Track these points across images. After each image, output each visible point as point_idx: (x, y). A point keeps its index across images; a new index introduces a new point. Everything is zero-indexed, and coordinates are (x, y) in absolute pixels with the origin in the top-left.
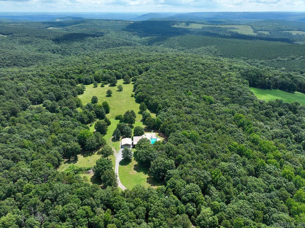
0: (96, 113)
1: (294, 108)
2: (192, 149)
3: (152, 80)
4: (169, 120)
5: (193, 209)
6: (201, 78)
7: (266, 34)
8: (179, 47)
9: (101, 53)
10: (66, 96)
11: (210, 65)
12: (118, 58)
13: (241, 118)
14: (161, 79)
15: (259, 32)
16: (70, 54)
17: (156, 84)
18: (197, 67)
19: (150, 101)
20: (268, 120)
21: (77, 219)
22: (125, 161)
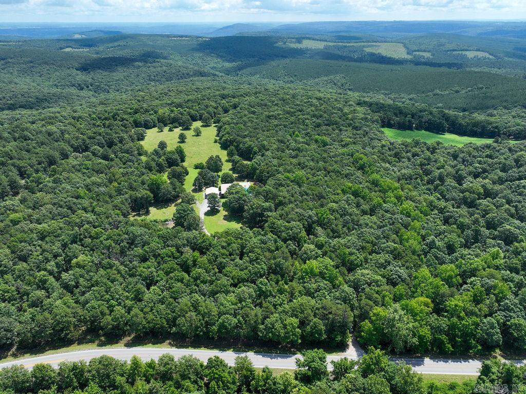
0: (167, 161)
1: (433, 148)
2: (296, 192)
3: (244, 119)
4: (267, 164)
5: (294, 247)
6: (314, 116)
7: (426, 57)
8: (286, 77)
9: (162, 87)
10: (121, 142)
11: (329, 99)
12: (191, 93)
13: (361, 159)
14: (257, 118)
15: (415, 53)
16: (108, 91)
17: (249, 124)
18: (309, 102)
19: (241, 146)
20: (397, 162)
21: (162, 258)
22: (212, 212)
